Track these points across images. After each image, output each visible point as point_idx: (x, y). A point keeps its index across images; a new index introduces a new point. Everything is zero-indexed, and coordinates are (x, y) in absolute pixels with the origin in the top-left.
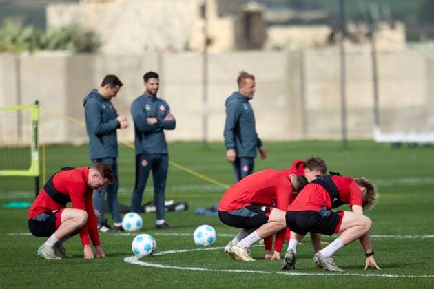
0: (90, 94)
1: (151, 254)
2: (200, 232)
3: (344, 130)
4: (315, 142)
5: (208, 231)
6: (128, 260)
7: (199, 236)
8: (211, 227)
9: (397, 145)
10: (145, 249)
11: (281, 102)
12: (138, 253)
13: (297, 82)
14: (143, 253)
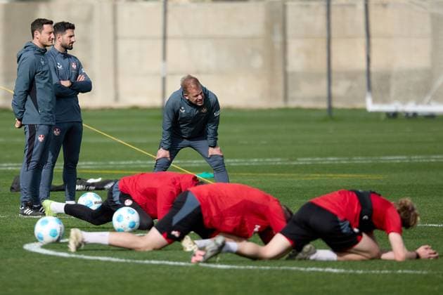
0: (25, 47)
1: (58, 241)
2: (120, 216)
3: (330, 98)
4: (298, 109)
5: (130, 215)
6: (27, 247)
7: (118, 220)
8: (134, 210)
9: (394, 116)
10: (50, 234)
11: (258, 62)
12: (42, 239)
13: (278, 38)
14: (48, 239)
